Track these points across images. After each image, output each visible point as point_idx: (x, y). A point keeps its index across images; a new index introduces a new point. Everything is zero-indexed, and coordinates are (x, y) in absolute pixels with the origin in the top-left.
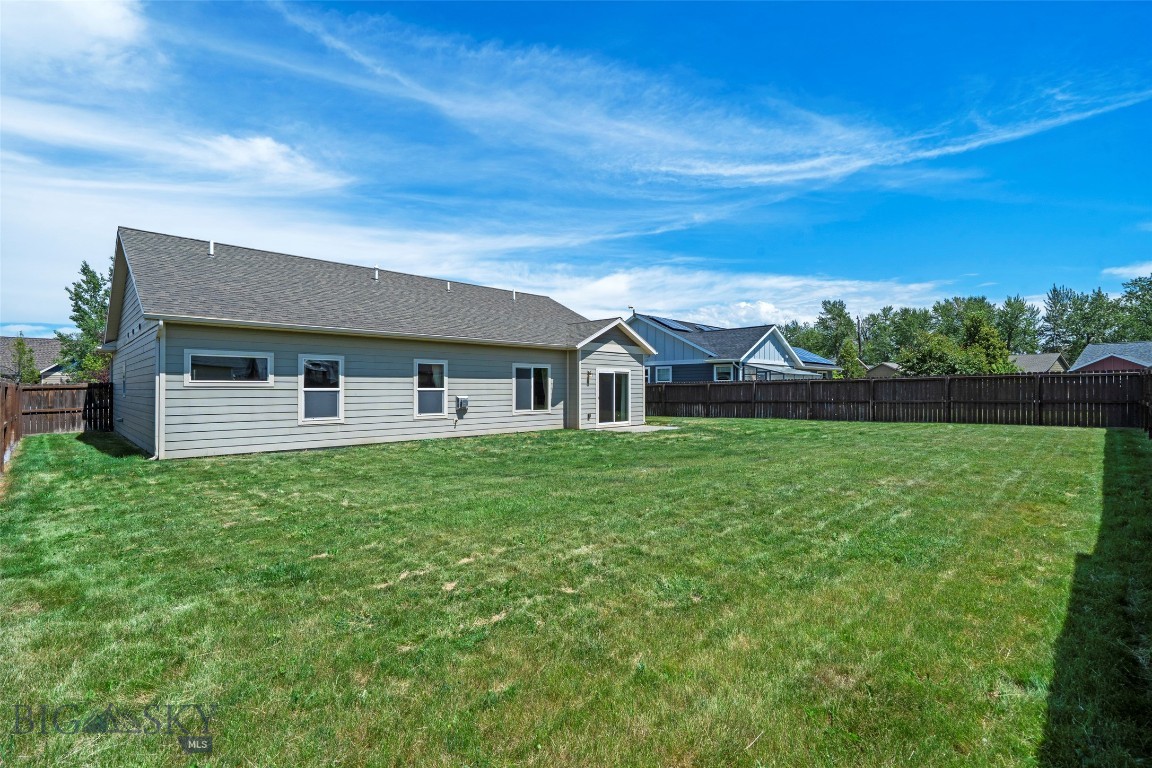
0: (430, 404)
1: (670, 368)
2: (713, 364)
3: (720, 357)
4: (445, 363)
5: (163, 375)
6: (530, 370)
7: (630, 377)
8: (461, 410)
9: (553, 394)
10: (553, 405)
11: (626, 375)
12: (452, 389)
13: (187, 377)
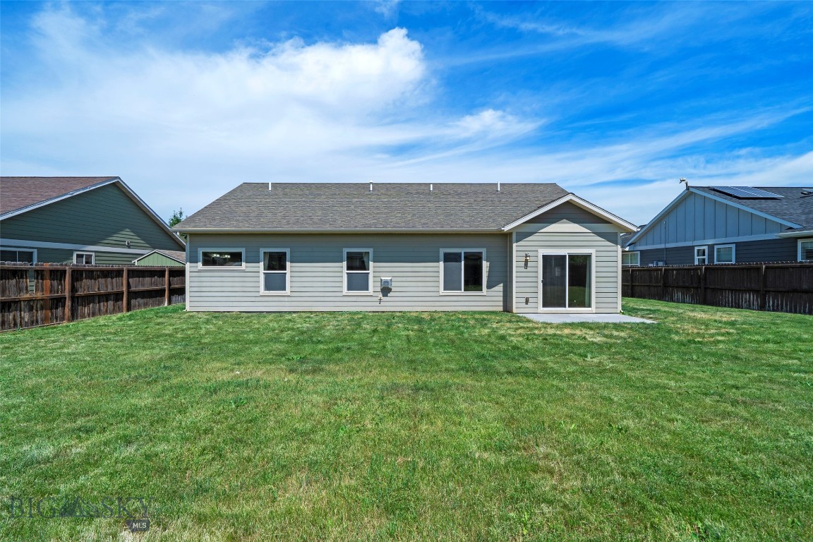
0: (358, 283)
1: (733, 246)
2: (797, 238)
3: (804, 228)
4: (370, 251)
5: (188, 263)
6: (461, 253)
7: (594, 259)
8: (386, 290)
9: (489, 277)
10: (489, 287)
11: (587, 258)
12: (376, 272)
13: (200, 264)
